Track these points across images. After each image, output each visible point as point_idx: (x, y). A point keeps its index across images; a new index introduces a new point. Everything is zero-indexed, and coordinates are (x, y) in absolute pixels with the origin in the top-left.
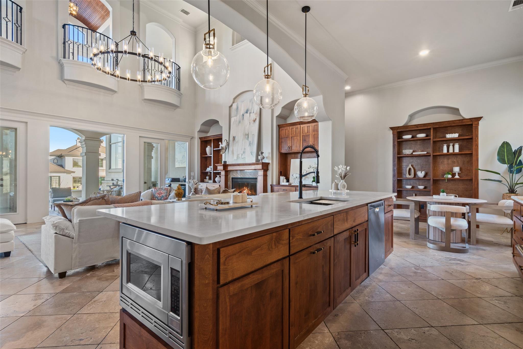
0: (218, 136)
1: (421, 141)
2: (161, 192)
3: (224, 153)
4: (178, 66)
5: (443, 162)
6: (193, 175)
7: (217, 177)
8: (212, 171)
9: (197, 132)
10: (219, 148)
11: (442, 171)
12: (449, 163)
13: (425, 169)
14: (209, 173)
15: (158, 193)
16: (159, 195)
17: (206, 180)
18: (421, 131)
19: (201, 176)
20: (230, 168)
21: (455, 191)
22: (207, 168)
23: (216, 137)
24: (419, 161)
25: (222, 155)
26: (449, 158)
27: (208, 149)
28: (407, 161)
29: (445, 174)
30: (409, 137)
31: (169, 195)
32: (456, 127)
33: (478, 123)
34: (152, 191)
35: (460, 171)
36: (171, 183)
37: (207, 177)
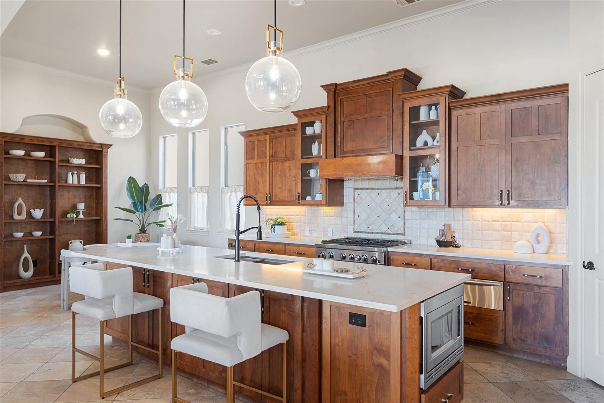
1: (33, 162)
5: (62, 196)
11: (61, 208)
12: (70, 198)
13: (38, 206)
18: (39, 148)
21: (77, 235)
24: (29, 193)
26: (70, 191)
28: (11, 192)
29: (68, 213)
30: (21, 153)
32: (78, 149)
33: (108, 151)
35: (85, 209)
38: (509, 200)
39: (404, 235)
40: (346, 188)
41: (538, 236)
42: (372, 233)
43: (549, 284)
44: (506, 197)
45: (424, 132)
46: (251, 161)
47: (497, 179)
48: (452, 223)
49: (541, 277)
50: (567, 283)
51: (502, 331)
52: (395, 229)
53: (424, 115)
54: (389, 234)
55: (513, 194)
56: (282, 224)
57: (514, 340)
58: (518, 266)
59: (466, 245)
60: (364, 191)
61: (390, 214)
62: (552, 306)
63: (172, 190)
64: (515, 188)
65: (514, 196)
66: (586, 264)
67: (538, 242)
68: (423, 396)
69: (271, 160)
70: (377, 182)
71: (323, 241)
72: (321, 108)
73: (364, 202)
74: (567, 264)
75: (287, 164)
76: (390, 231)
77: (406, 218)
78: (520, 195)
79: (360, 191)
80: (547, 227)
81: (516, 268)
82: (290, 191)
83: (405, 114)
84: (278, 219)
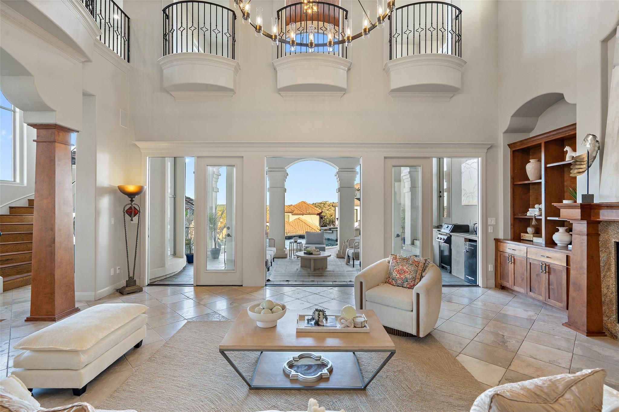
0: (561, 131)
2: (405, 268)
3: (583, 172)
4: (457, 8)
6: (493, 222)
7: (558, 230)
8: (543, 218)
9: (502, 134)
10: (564, 160)
14: (534, 219)
15: (397, 269)
16: (400, 274)
17: (526, 235)
19: (513, 225)
20: (605, 215)
22: (529, 209)
23: (554, 135)
25: (575, 178)
27: (531, 168)
31: (422, 277)
34: (389, 262)
36: (451, 234)
37: (529, 230)
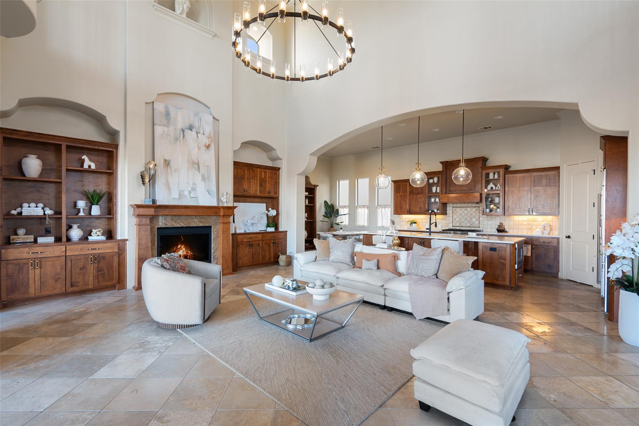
33: (316, 188)
35: (307, 216)
38: (532, 212)
39: (479, 227)
40: (448, 207)
41: (545, 227)
42: (462, 227)
43: (551, 245)
44: (531, 211)
45: (491, 183)
46: (398, 194)
47: (527, 204)
48: (503, 222)
49: (548, 242)
50: (559, 244)
51: (530, 264)
52: (475, 225)
53: (491, 176)
54: (471, 227)
55: (535, 210)
56: (415, 223)
57: (536, 267)
58: (538, 238)
59: (510, 231)
60: (458, 208)
61: (472, 218)
62: (552, 253)
63: (345, 207)
64: (535, 208)
65: (534, 211)
66: (567, 236)
67: (545, 230)
68: (516, 271)
69: (410, 194)
70: (465, 204)
71: (442, 230)
72: (439, 172)
73: (458, 213)
74: (559, 237)
75: (419, 196)
76: (471, 226)
77: (480, 220)
78: (537, 210)
79: (455, 208)
80: (549, 223)
81: (537, 239)
82: (420, 208)
83: (483, 176)
84: (413, 220)
